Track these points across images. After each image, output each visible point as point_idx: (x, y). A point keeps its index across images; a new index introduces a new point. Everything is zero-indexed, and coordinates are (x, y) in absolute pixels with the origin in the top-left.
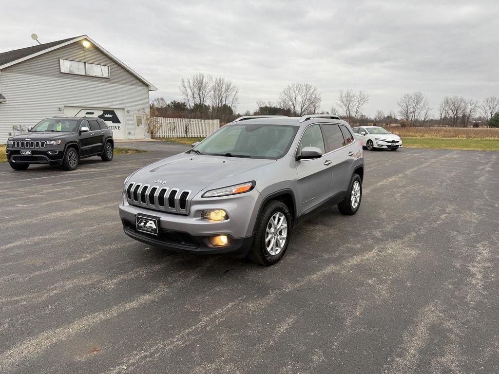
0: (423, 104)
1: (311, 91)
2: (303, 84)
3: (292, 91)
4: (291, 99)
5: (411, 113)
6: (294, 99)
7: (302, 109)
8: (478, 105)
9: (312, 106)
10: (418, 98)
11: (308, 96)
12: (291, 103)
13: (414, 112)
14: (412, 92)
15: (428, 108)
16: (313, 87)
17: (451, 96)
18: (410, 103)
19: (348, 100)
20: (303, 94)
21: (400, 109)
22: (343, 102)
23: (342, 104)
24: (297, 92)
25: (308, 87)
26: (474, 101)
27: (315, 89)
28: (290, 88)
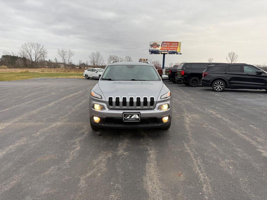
0: (100, 58)
1: (41, 47)
2: (35, 43)
3: (27, 47)
4: (28, 51)
5: (96, 62)
6: (29, 51)
7: (36, 57)
8: (123, 59)
9: (42, 56)
10: (98, 55)
11: (39, 50)
12: (28, 54)
13: (97, 62)
14: (95, 52)
15: (103, 60)
16: (41, 45)
17: (112, 55)
18: (95, 57)
19: (63, 54)
20: (36, 49)
21: (90, 60)
22: (60, 55)
23: (60, 56)
24: (31, 47)
25: (38, 45)
26: (121, 58)
27: (43, 47)
28: (26, 45)
